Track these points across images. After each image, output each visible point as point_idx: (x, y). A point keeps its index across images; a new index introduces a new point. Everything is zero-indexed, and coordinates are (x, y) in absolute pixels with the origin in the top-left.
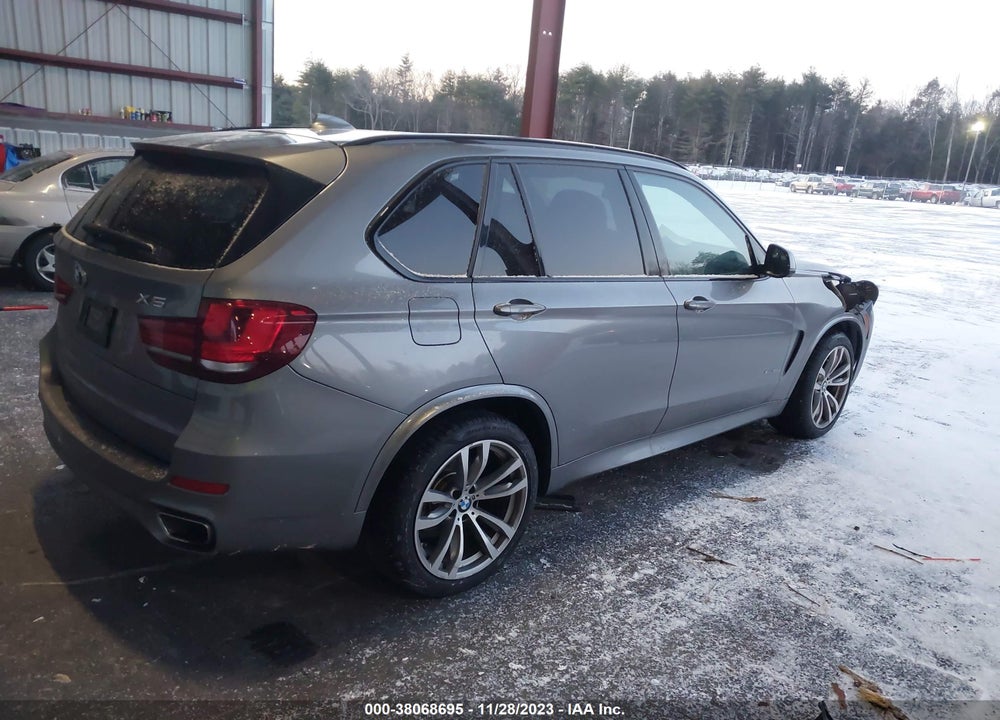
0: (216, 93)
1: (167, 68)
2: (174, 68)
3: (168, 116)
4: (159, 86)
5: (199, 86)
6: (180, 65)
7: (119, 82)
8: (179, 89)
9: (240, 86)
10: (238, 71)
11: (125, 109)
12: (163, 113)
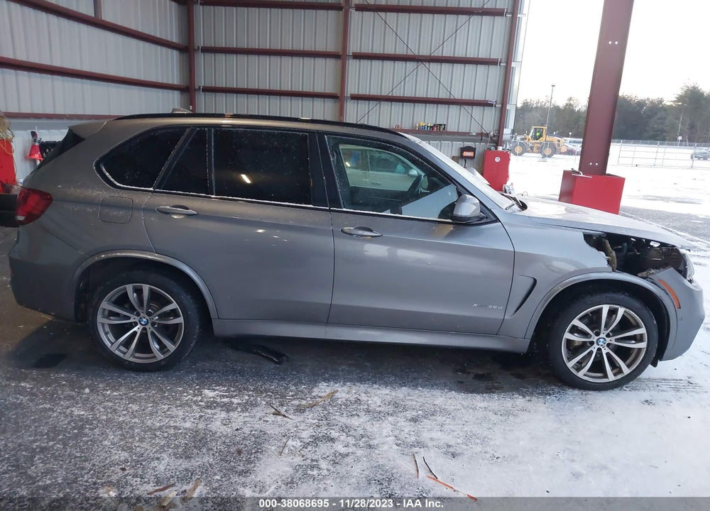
0: (477, 111)
1: (448, 97)
2: (452, 97)
3: (443, 126)
4: (442, 108)
5: (466, 107)
6: (457, 95)
7: (420, 108)
8: (454, 109)
9: (491, 105)
10: (493, 95)
11: (419, 124)
12: (441, 125)
